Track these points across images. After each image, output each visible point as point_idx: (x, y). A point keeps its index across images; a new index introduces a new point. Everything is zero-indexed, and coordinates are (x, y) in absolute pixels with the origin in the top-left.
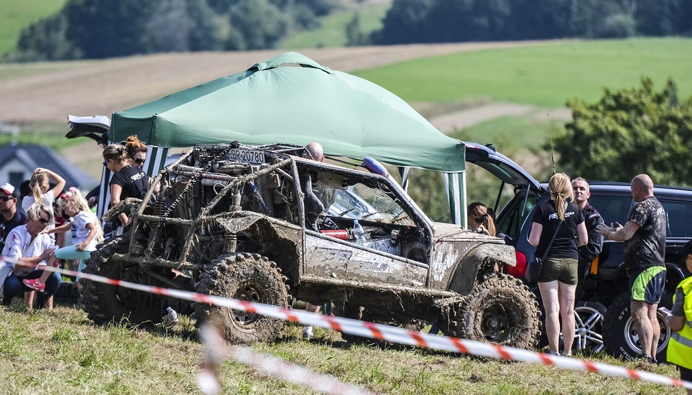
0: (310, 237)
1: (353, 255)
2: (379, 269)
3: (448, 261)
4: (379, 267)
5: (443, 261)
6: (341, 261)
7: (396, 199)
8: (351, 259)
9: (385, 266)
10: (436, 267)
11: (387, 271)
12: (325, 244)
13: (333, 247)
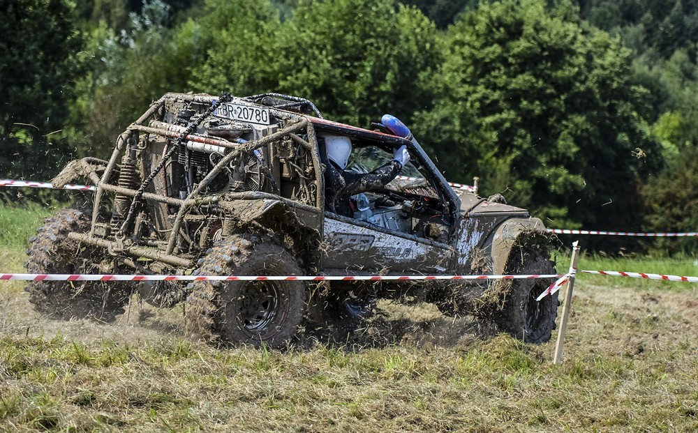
0: (329, 220)
1: (376, 240)
2: (403, 255)
3: (473, 240)
4: (402, 252)
5: (468, 241)
6: (362, 249)
7: (420, 167)
8: (373, 245)
9: (408, 251)
10: (460, 248)
11: (410, 257)
12: (345, 228)
13: (354, 232)
